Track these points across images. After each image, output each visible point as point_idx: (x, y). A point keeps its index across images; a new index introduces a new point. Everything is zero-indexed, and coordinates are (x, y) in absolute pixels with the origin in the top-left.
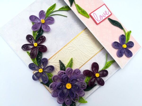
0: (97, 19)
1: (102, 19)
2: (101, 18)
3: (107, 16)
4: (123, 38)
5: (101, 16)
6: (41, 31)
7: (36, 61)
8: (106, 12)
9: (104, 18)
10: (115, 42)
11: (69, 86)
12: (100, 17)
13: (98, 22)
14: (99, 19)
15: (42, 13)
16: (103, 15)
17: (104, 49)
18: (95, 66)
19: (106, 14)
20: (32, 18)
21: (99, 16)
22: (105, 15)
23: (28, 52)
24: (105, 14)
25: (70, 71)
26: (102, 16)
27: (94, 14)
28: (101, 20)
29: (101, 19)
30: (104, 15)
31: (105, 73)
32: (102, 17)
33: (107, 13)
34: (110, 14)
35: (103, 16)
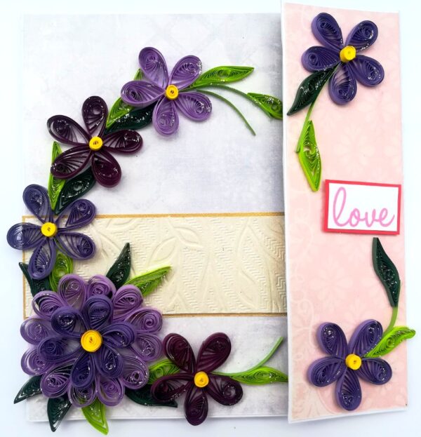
0: (337, 214)
1: (356, 225)
2: (354, 221)
3: (377, 227)
4: (370, 332)
5: (356, 214)
6: (142, 116)
7: (59, 190)
8: (384, 214)
9: (362, 226)
10: (335, 329)
11: (91, 341)
12: (353, 214)
13: (331, 225)
14: (342, 220)
15: (189, 64)
16: (367, 214)
17: (283, 317)
18: (219, 347)
19: (380, 220)
20: (149, 57)
21: (352, 210)
22: (374, 220)
23: (55, 147)
24: (377, 217)
25: (133, 301)
26: (362, 216)
27: (342, 192)
28: (348, 227)
29: (349, 221)
30: (370, 219)
31: (230, 392)
32: (359, 219)
33: (385, 222)
34: (393, 228)
35: (366, 219)
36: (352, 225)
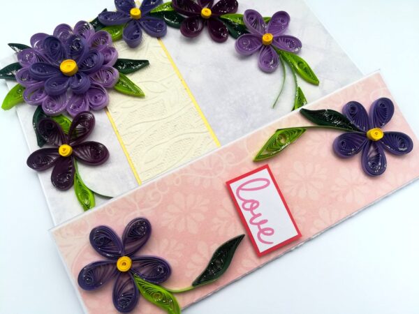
0: (244, 187)
1: (246, 209)
2: (248, 205)
3: (254, 230)
5: (255, 205)
8: (269, 232)
9: (247, 216)
12: (253, 201)
13: (234, 186)
14: (243, 194)
15: (295, 43)
16: (260, 215)
19: (262, 231)
21: (255, 199)
22: (258, 224)
24: (263, 226)
26: (256, 212)
27: (265, 183)
28: (240, 203)
29: (246, 202)
30: (257, 220)
32: (251, 209)
33: (262, 236)
34: (262, 248)
35: (255, 216)
36: (243, 205)
